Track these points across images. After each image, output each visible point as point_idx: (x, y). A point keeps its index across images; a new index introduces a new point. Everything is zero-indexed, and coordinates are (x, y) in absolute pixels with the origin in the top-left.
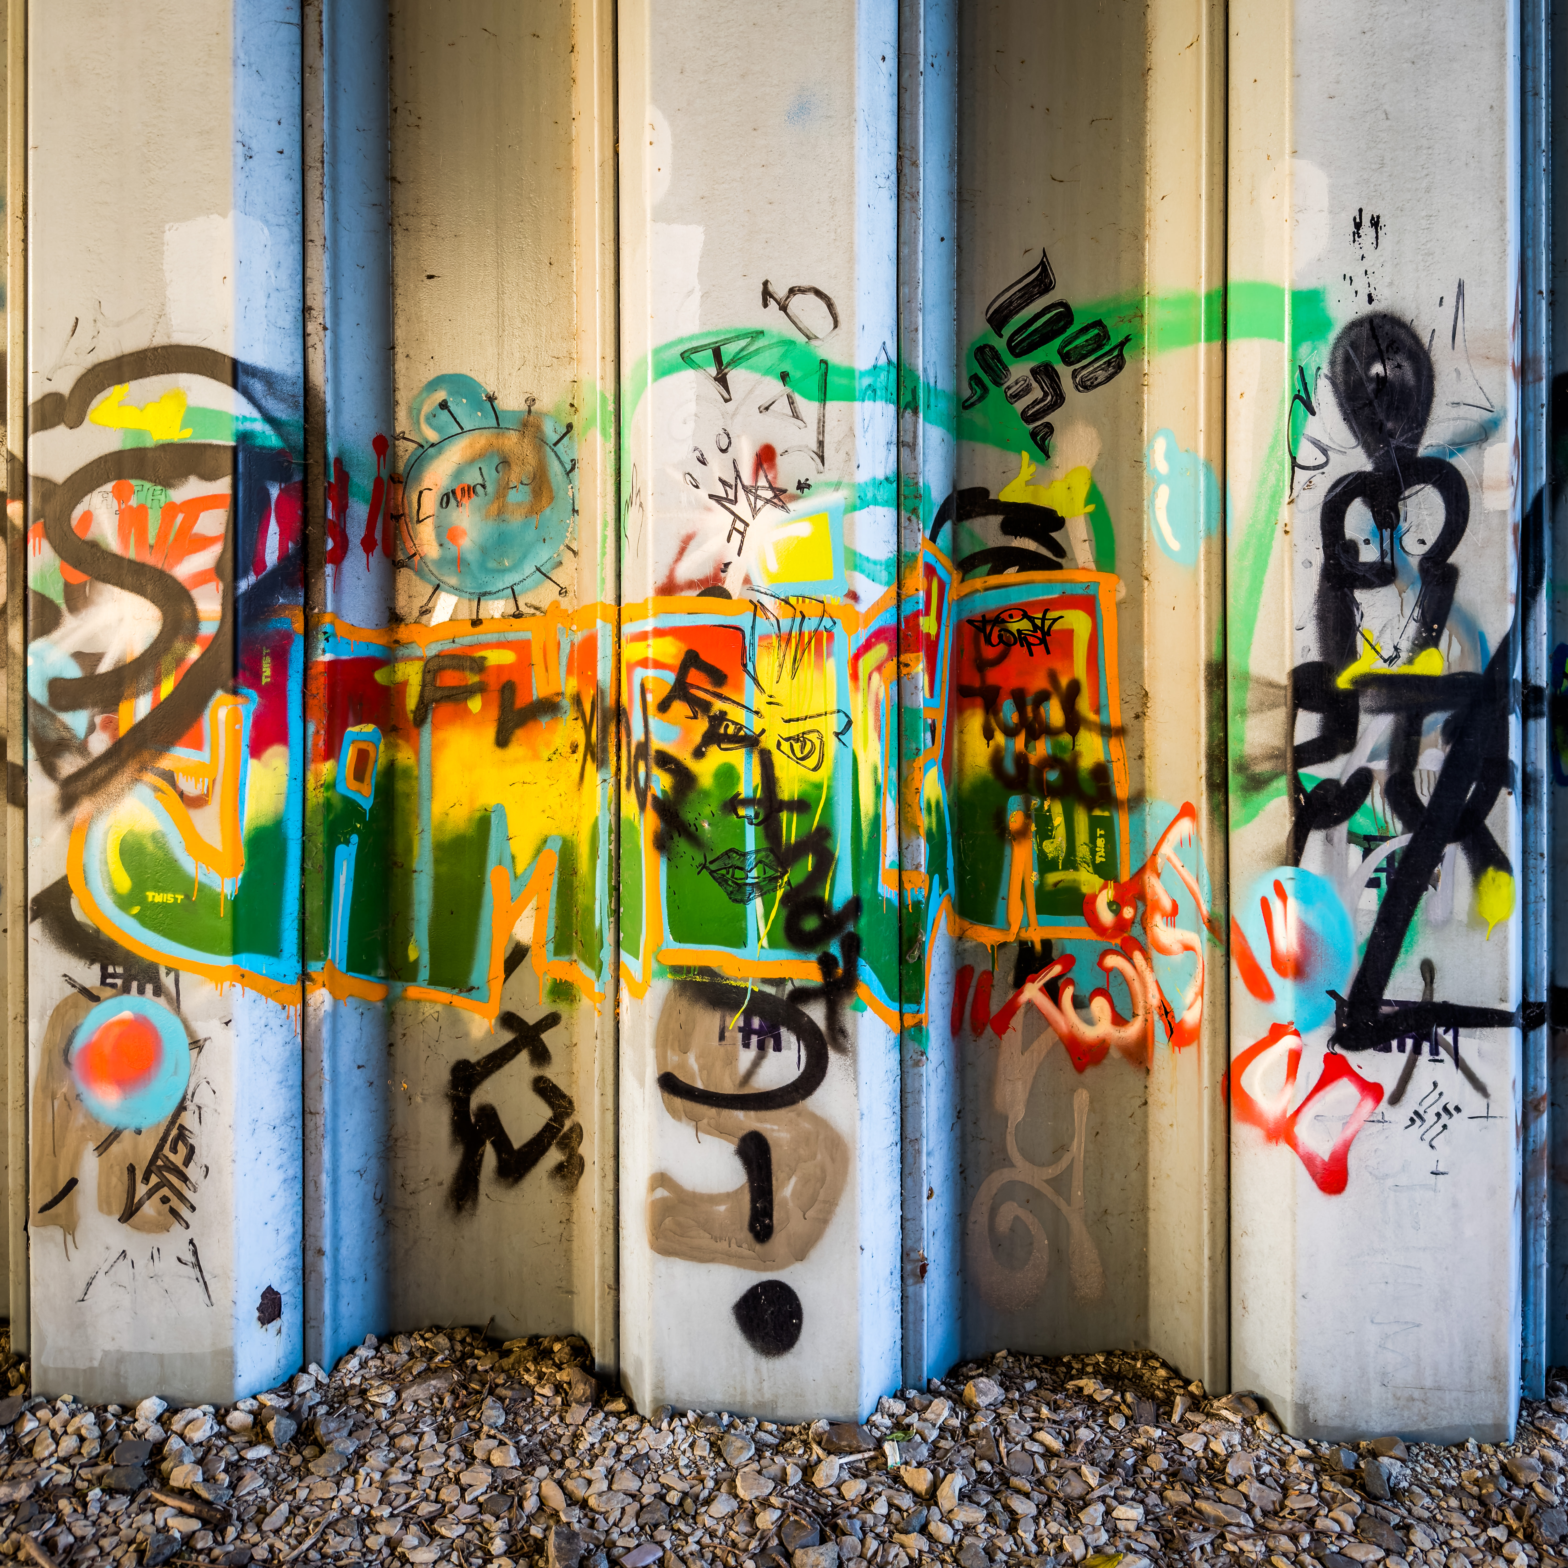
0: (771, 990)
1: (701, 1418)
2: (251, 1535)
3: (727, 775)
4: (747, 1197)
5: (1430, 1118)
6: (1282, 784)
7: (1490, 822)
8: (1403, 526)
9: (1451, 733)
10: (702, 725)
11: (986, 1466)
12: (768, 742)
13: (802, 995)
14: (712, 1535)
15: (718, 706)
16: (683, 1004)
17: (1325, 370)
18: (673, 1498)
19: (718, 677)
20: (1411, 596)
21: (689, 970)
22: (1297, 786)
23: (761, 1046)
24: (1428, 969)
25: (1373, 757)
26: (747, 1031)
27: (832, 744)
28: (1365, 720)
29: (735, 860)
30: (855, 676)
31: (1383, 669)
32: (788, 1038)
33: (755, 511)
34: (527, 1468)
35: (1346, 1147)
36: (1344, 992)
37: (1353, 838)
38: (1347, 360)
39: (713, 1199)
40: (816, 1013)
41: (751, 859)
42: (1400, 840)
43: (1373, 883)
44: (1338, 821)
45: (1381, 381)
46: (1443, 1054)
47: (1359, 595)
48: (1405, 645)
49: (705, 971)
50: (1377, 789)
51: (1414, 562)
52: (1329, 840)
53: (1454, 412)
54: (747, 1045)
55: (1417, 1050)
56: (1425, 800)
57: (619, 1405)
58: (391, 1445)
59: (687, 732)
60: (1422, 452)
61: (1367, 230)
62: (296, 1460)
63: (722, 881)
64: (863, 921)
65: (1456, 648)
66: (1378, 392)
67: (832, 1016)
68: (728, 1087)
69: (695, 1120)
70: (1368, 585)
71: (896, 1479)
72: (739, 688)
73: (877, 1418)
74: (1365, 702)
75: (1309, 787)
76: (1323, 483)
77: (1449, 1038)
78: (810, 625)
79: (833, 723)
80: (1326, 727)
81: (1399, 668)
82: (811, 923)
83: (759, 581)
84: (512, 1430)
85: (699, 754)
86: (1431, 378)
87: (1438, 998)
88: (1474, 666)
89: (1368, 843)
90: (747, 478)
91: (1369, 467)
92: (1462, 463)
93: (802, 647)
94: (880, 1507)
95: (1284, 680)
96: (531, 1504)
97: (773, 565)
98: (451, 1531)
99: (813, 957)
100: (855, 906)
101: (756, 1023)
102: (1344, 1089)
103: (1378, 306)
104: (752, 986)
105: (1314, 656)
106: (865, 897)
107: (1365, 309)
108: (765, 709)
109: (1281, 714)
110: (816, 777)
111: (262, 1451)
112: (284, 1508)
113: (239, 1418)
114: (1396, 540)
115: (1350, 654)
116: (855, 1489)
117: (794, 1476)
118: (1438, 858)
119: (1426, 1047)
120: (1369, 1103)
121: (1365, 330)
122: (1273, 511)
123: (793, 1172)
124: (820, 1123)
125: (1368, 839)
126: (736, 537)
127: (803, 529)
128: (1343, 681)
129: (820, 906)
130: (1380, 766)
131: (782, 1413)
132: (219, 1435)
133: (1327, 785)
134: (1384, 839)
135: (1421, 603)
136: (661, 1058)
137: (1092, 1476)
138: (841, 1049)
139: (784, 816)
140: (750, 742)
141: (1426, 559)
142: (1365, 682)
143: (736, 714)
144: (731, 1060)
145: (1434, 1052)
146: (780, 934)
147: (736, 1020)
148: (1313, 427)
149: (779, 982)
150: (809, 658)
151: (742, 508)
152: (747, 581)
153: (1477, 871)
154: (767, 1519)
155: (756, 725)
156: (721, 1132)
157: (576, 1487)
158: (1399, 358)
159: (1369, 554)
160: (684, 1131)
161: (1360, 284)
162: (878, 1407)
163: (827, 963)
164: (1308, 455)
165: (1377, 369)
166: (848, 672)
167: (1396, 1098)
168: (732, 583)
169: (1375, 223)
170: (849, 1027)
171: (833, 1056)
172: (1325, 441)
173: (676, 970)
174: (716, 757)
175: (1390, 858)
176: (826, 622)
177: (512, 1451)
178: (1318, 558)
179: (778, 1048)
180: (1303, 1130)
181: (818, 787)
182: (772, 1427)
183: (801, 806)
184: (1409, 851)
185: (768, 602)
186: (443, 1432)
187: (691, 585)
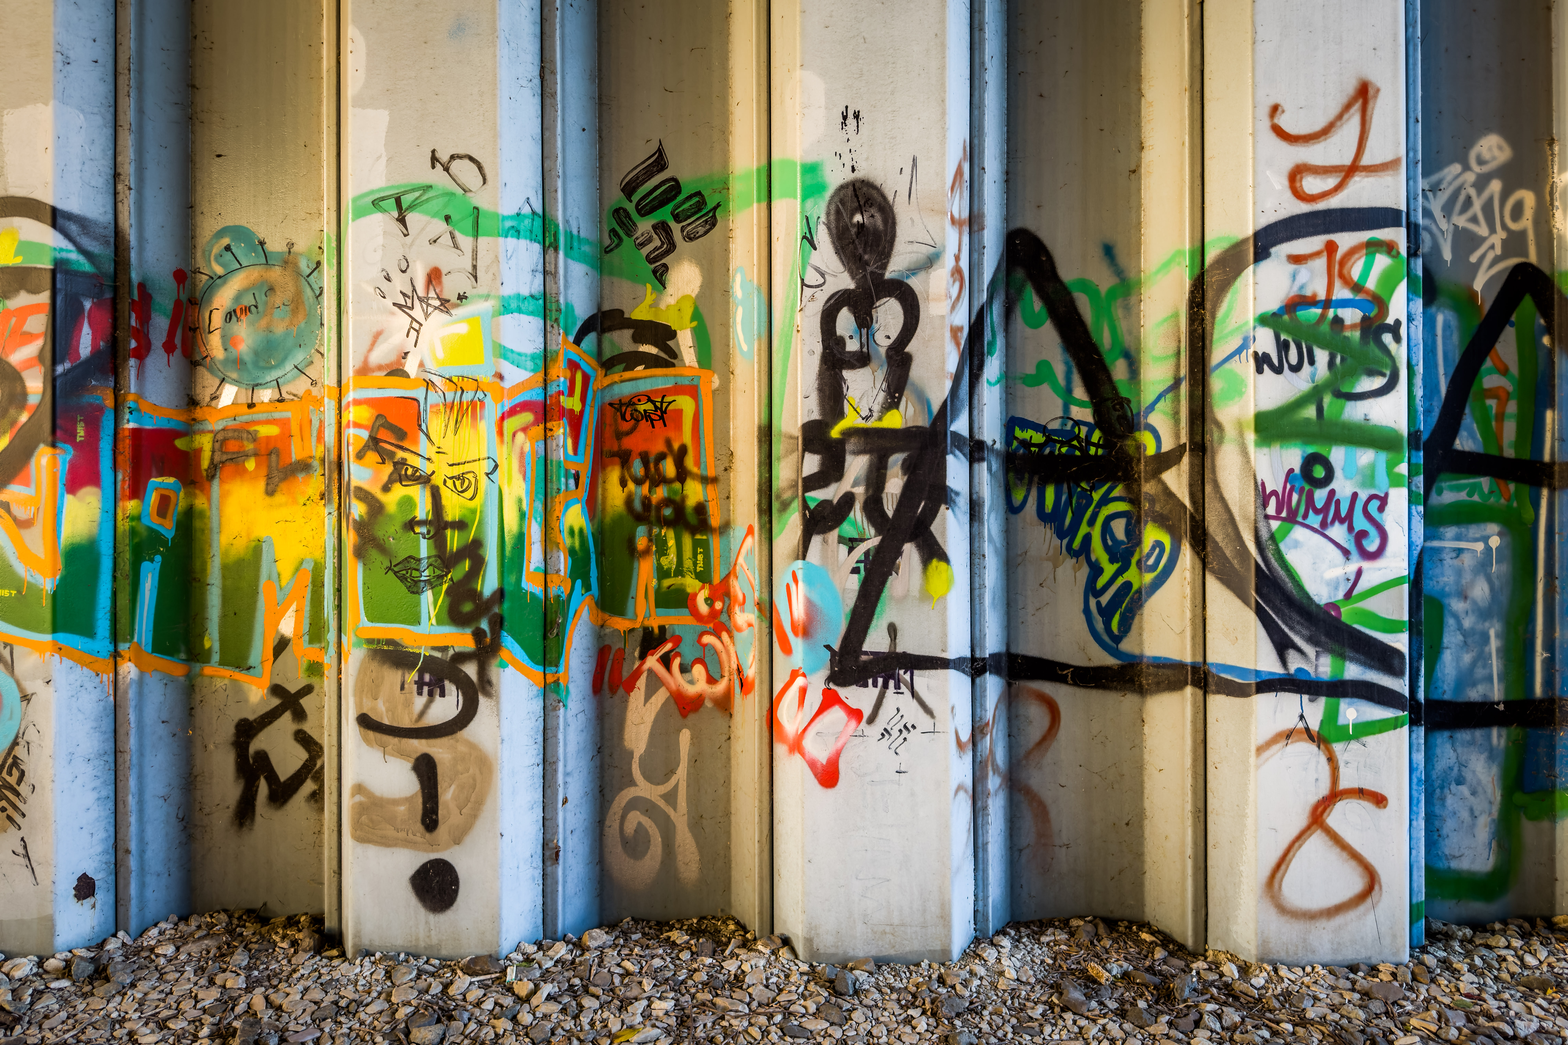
0: (438, 655)
1: (385, 957)
2: (34, 1030)
3: (407, 503)
4: (420, 800)
5: (895, 733)
6: (796, 505)
7: (934, 528)
8: (875, 326)
9: (908, 468)
10: (388, 469)
11: (577, 981)
12: (437, 480)
13: (461, 657)
14: (362, 1023)
15: (400, 454)
16: (374, 665)
17: (823, 218)
18: (343, 1003)
19: (401, 435)
20: (881, 374)
21: (379, 641)
22: (805, 505)
23: (431, 694)
24: (892, 630)
25: (855, 484)
26: (420, 684)
27: (483, 481)
28: (849, 458)
29: (413, 564)
30: (501, 433)
31: (862, 424)
32: (451, 688)
33: (427, 315)
34: (249, 990)
35: (838, 754)
36: (836, 647)
37: (841, 540)
38: (838, 212)
39: (395, 802)
40: (471, 670)
41: (424, 563)
42: (874, 541)
43: (855, 571)
44: (831, 528)
45: (861, 226)
46: (903, 688)
47: (846, 374)
48: (876, 408)
49: (390, 642)
50: (858, 506)
51: (883, 351)
52: (825, 541)
53: (910, 248)
54: (420, 693)
55: (885, 686)
56: (890, 513)
57: (335, 952)
58: (160, 978)
59: (377, 473)
60: (888, 275)
61: (851, 121)
62: (87, 989)
63: (403, 579)
64: (506, 605)
65: (911, 410)
66: (858, 234)
67: (482, 672)
68: (406, 723)
69: (383, 746)
70: (852, 367)
71: (510, 989)
72: (416, 441)
73: (513, 956)
74: (849, 447)
75: (812, 505)
76: (822, 297)
77: (907, 677)
78: (468, 397)
79: (486, 466)
80: (823, 464)
81: (872, 424)
82: (468, 607)
83: (429, 365)
84: (249, 968)
85: (386, 489)
86: (894, 224)
87: (899, 650)
88: (923, 421)
89: (852, 543)
90: (421, 292)
91: (852, 285)
92: (914, 283)
93: (462, 412)
94: (488, 1005)
95: (797, 432)
96: (239, 1009)
97: (440, 354)
98: (176, 1025)
99: (468, 631)
100: (500, 594)
101: (427, 678)
102: (836, 714)
103: (858, 175)
104: (424, 652)
105: (816, 416)
106: (508, 588)
107: (849, 176)
108: (435, 457)
109: (795, 457)
110: (471, 504)
111: (65, 983)
112: (63, 1015)
113: (52, 964)
114: (870, 336)
115: (839, 414)
116: (475, 994)
117: (436, 989)
118: (899, 553)
119: (891, 683)
120: (853, 723)
121: (850, 191)
122: (792, 318)
123: (452, 781)
124: (473, 746)
125: (852, 540)
126: (413, 334)
127: (462, 328)
128: (835, 433)
129: (475, 595)
130: (860, 491)
131: (444, 953)
132: (35, 975)
133: (824, 503)
134: (862, 540)
135: (886, 379)
136: (359, 704)
137: (648, 984)
138: (488, 695)
139: (449, 532)
140: (424, 480)
141: (890, 348)
142: (849, 433)
143: (414, 461)
144: (408, 704)
145: (897, 687)
146: (445, 615)
147: (413, 676)
148: (816, 258)
149: (444, 649)
150: (467, 420)
151: (417, 313)
152: (421, 365)
153: (926, 562)
154: (402, 1013)
155: (427, 468)
156: (402, 754)
157: (276, 998)
158: (873, 211)
159: (852, 346)
160: (374, 755)
161: (847, 158)
162: (517, 948)
163: (478, 635)
164: (812, 278)
165: (858, 218)
166: (494, 429)
167: (871, 720)
168: (411, 367)
169: (857, 116)
170: (494, 679)
171: (482, 699)
172: (823, 268)
173: (370, 641)
174: (399, 491)
175: (867, 553)
176: (480, 395)
177: (242, 978)
178: (819, 348)
179: (443, 695)
180: (808, 743)
181: (473, 512)
182: (436, 962)
183: (461, 525)
184: (879, 549)
185: (436, 380)
186: (200, 970)
187: (380, 368)
